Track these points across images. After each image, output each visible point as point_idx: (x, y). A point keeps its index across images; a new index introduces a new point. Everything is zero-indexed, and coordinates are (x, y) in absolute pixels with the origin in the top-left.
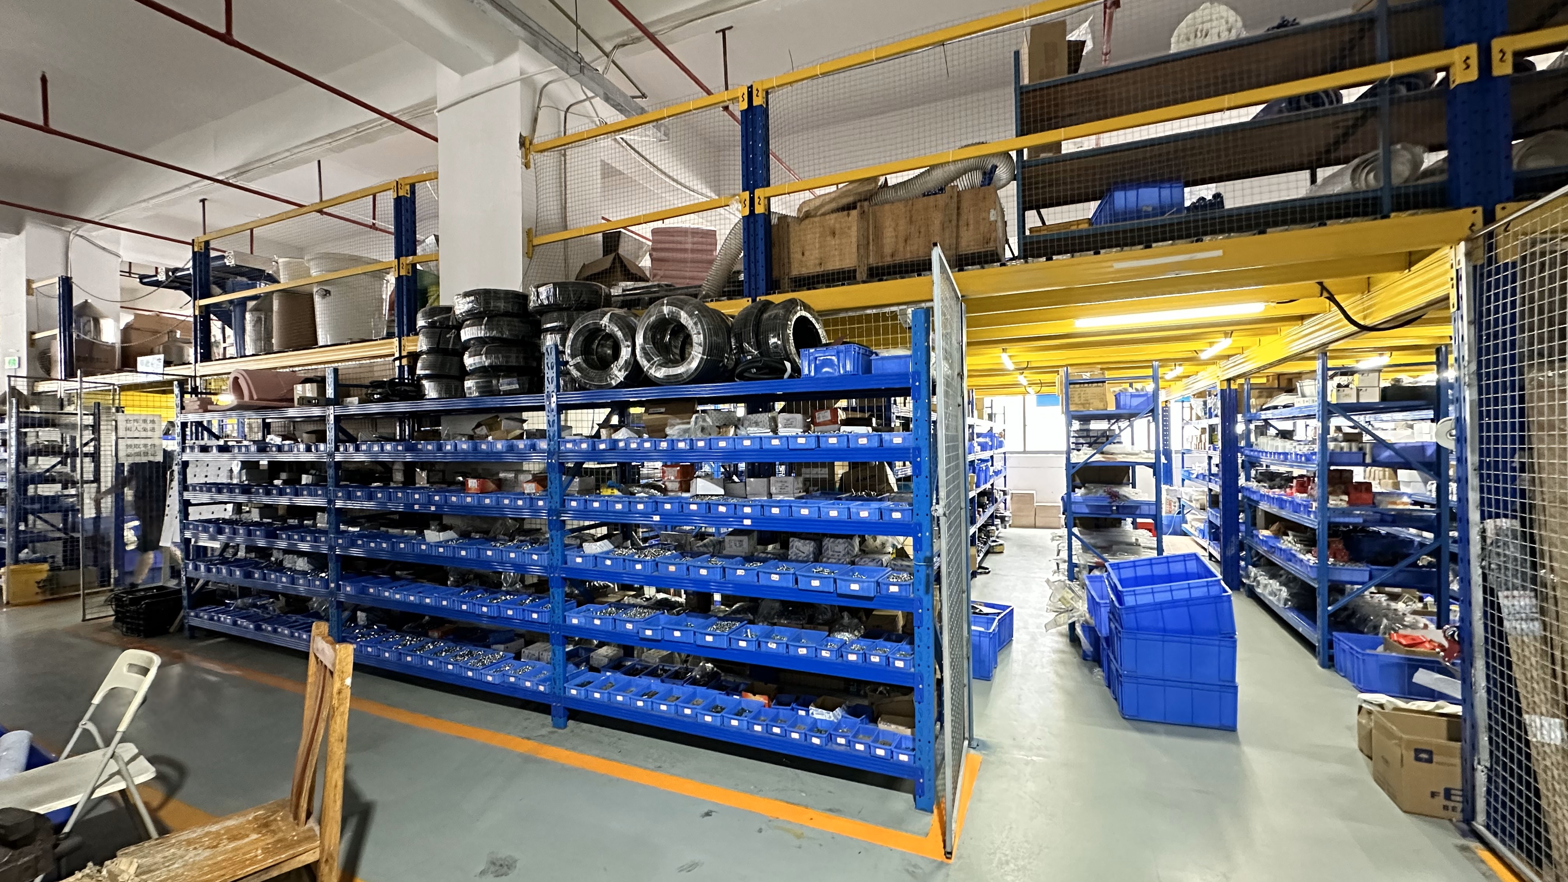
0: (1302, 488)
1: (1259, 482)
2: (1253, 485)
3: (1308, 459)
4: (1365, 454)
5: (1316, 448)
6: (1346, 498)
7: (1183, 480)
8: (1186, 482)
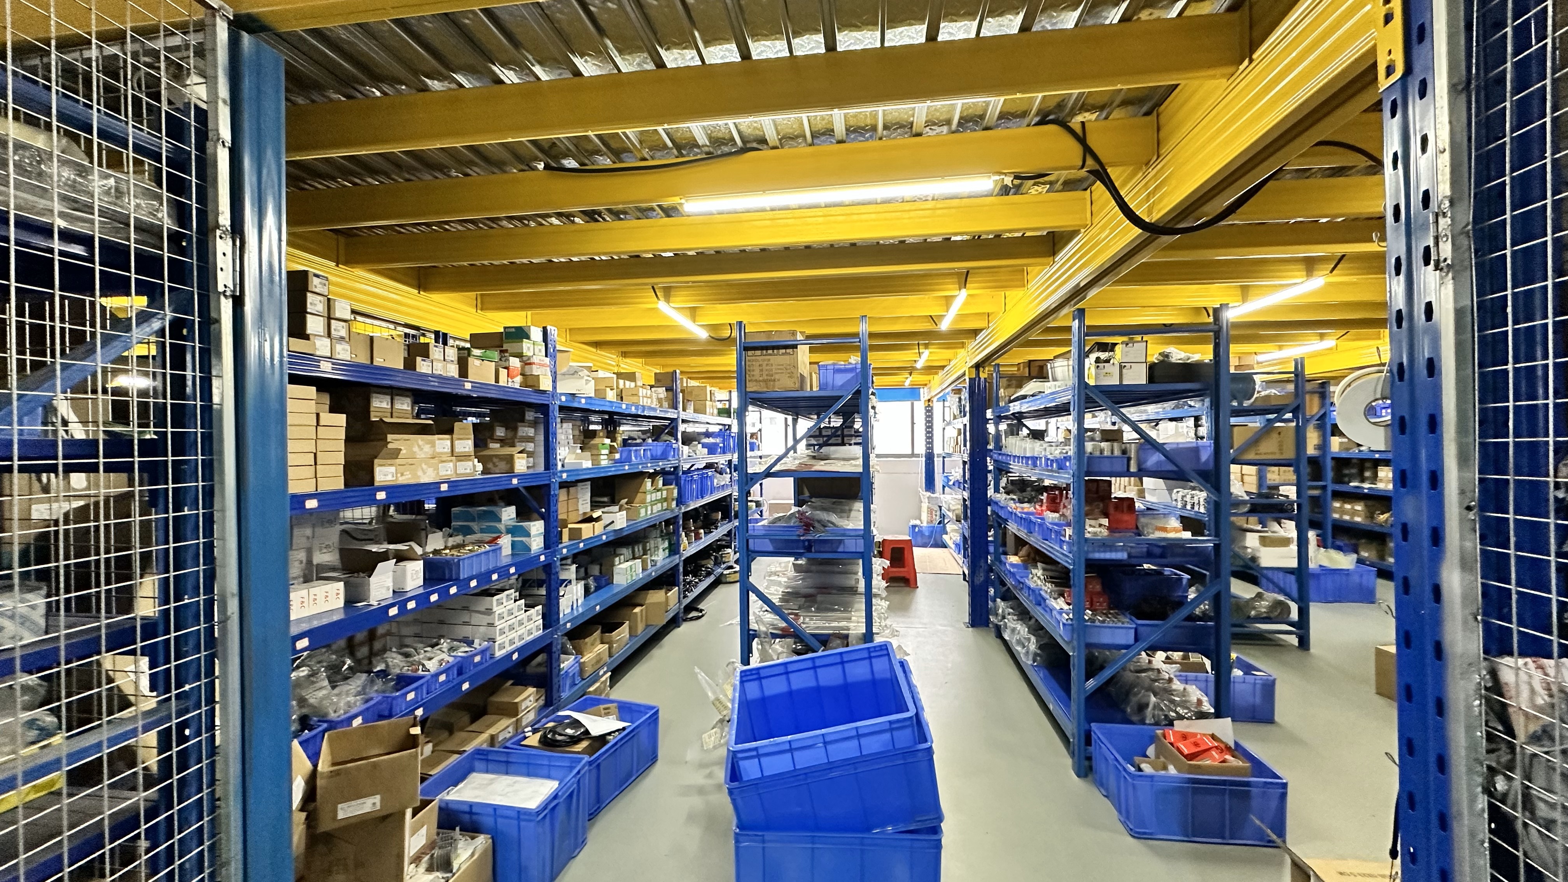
0: (1054, 506)
1: (1008, 493)
2: (1001, 497)
3: (1061, 467)
4: (1129, 459)
5: (1071, 450)
6: (1105, 522)
7: (944, 487)
8: (947, 489)
